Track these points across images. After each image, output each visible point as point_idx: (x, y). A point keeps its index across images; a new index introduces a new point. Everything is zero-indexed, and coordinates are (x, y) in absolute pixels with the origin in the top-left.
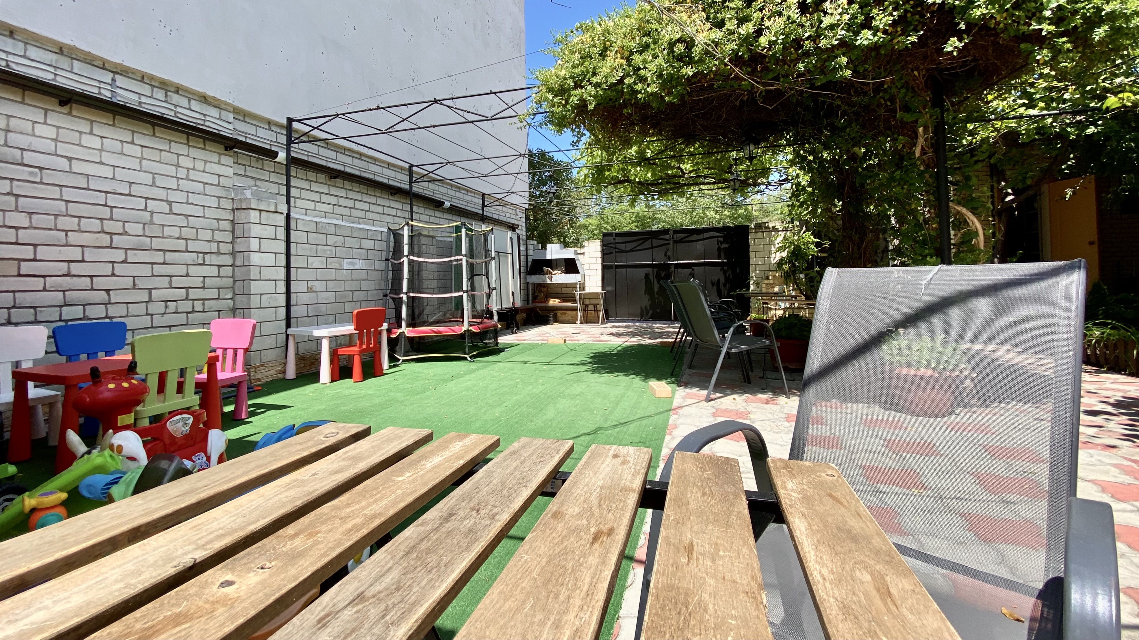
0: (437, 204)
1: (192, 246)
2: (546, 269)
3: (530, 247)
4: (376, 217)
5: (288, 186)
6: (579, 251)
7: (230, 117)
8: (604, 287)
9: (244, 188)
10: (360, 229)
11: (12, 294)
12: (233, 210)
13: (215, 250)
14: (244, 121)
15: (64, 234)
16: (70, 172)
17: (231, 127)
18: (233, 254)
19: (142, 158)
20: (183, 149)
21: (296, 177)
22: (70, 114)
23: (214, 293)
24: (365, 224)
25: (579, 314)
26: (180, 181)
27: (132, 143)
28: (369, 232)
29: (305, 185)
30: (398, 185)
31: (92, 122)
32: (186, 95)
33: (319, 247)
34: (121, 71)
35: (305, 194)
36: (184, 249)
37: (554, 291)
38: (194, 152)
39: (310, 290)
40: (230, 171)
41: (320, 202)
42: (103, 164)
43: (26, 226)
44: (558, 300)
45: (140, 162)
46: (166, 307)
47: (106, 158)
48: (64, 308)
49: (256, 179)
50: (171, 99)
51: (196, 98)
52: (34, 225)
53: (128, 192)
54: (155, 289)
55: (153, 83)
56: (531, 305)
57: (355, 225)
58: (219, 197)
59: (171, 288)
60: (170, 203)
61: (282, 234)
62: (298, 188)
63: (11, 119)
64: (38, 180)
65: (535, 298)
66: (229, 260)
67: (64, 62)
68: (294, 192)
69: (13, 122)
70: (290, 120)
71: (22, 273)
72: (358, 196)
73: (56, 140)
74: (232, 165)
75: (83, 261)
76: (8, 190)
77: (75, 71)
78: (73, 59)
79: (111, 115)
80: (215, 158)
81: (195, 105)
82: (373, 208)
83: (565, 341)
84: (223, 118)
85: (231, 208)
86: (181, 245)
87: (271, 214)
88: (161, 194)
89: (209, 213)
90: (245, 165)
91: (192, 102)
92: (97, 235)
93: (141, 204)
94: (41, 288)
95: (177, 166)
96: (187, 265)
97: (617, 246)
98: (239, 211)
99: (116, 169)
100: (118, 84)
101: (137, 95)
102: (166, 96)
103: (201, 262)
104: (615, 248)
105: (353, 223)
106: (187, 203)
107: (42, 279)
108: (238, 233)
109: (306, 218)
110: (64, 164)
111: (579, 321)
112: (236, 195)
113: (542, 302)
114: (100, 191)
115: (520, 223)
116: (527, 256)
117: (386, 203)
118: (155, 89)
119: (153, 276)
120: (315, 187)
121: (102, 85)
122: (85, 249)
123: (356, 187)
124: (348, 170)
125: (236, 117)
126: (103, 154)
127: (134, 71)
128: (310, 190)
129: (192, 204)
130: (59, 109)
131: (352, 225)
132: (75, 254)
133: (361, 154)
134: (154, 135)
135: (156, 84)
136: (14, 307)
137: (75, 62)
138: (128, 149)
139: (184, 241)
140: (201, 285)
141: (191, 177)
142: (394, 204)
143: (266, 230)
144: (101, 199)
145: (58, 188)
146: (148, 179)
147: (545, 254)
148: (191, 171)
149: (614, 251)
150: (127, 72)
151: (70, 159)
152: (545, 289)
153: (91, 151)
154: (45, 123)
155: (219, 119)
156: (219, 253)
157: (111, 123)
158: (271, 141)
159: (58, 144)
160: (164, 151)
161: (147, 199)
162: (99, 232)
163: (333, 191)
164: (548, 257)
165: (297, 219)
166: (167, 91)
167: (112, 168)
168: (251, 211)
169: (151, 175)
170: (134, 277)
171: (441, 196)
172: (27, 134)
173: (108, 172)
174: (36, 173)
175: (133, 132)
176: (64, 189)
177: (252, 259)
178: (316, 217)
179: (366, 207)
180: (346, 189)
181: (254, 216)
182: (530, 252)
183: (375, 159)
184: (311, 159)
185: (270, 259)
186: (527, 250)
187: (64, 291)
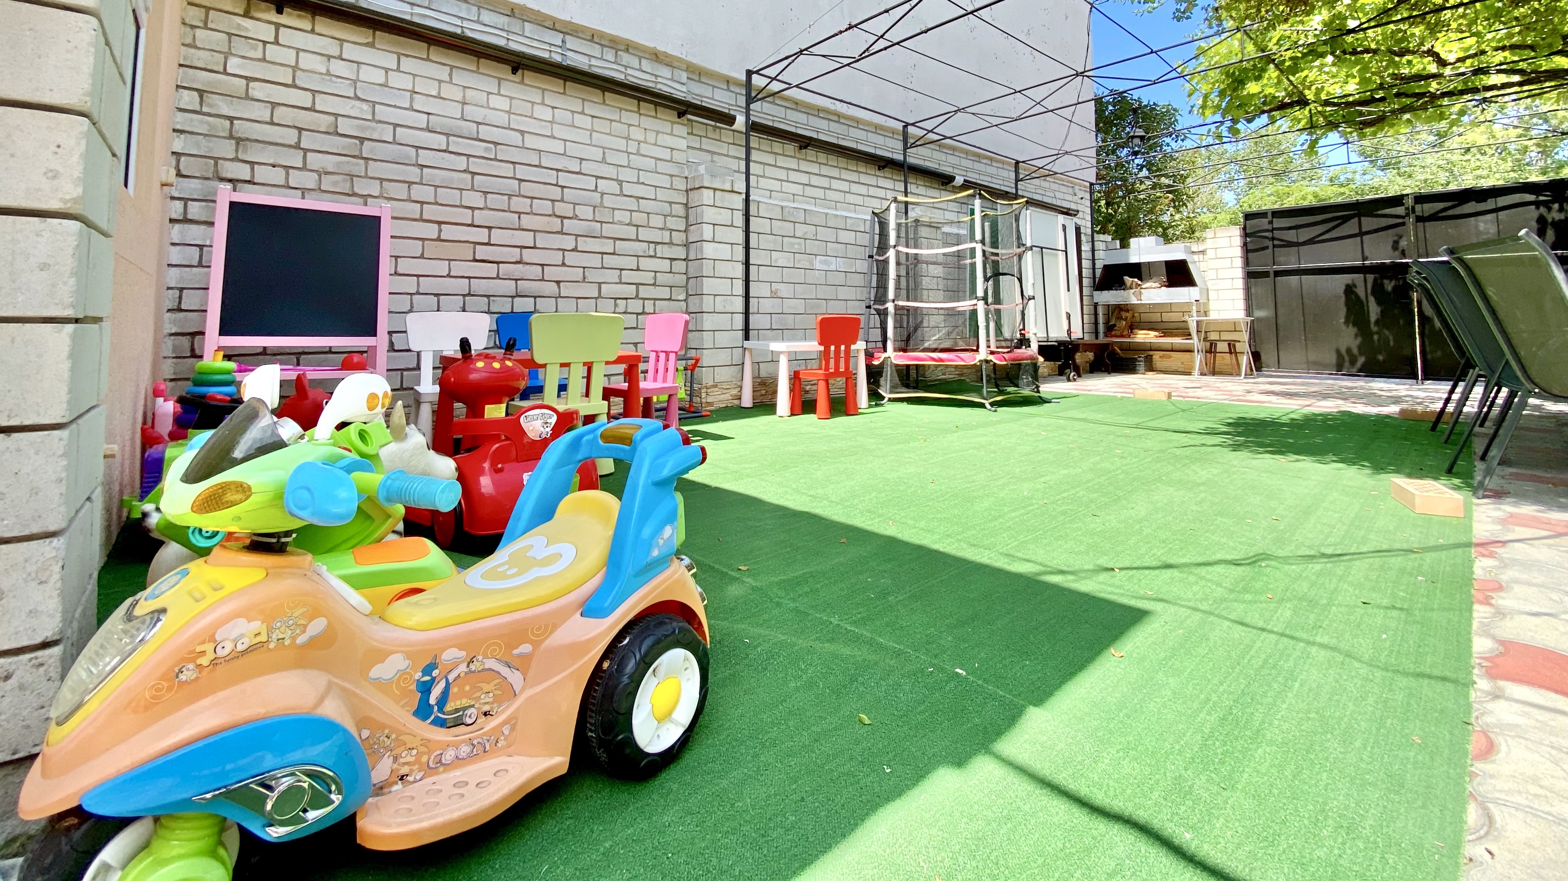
0: (944, 180)
1: (644, 234)
2: (1128, 280)
3: (1099, 245)
4: (859, 200)
5: (748, 160)
6: (1195, 248)
7: (684, 76)
8: (1249, 311)
9: (699, 164)
10: (836, 216)
11: (467, 280)
12: (687, 191)
13: (667, 240)
14: (700, 81)
15: (516, 216)
16: (523, 147)
17: (684, 89)
18: (687, 245)
19: (592, 131)
20: (633, 118)
21: (758, 149)
22: (522, 82)
23: (665, 293)
24: (844, 210)
25: (1198, 359)
26: (631, 156)
27: (583, 113)
28: (848, 221)
29: (770, 159)
30: (889, 155)
31: (544, 90)
32: (636, 53)
33: (785, 239)
34: (572, 30)
35: (770, 172)
36: (635, 238)
37: (1144, 317)
38: (646, 122)
39: (774, 295)
40: (682, 144)
41: (788, 181)
42: (554, 138)
43: (482, 207)
44: (1153, 334)
45: (591, 135)
46: (616, 305)
47: (558, 131)
48: (516, 299)
49: (713, 153)
50: (622, 60)
51: (647, 56)
52: (489, 206)
53: (578, 170)
54: (605, 283)
55: (603, 42)
56: (1102, 339)
57: (830, 211)
58: (671, 176)
59: (620, 283)
60: (620, 183)
61: (739, 220)
62: (761, 163)
63: (467, 90)
64: (492, 156)
65: (1110, 329)
66: (681, 253)
67: (516, 26)
68: (754, 168)
69: (470, 93)
70: (749, 73)
71: (477, 258)
72: (835, 173)
73: (509, 112)
74: (686, 135)
75: (534, 247)
76: (464, 167)
77: (526, 34)
78: (524, 21)
79: (562, 82)
80: (667, 126)
81: (646, 65)
82: (855, 188)
83: (1169, 395)
84: (675, 78)
85: (684, 189)
86: (631, 232)
87: (727, 195)
88: (611, 172)
89: (662, 195)
90: (701, 136)
91: (644, 61)
92: (549, 218)
93: (590, 183)
94: (495, 276)
95: (628, 138)
96: (638, 256)
97: (1277, 234)
98: (692, 192)
99: (567, 143)
100: (568, 46)
101: (587, 58)
102: (616, 57)
103: (652, 253)
104: (1273, 239)
105: (829, 208)
106: (638, 183)
107: (495, 265)
108: (692, 220)
109: (771, 201)
110: (516, 138)
111: (1196, 372)
112: (690, 172)
113: (1122, 336)
114: (551, 169)
115: (1080, 208)
116: (1094, 260)
117: (872, 180)
118: (605, 49)
119: (603, 268)
120: (782, 161)
121: (553, 48)
122: (537, 234)
123: (833, 160)
124: (822, 137)
125: (691, 76)
126: (554, 126)
127: (584, 29)
128: (775, 166)
129: (643, 183)
130: (512, 77)
131: (826, 211)
132: (527, 239)
133: (839, 115)
134: (604, 103)
135: (606, 43)
136: (469, 294)
137: (526, 23)
138: (580, 120)
139: (635, 228)
140: (652, 282)
141: (642, 152)
142: (882, 182)
143: (721, 214)
144: (551, 176)
145: (511, 166)
146: (598, 154)
147: (1127, 255)
148: (642, 144)
149: (1270, 244)
150: (576, 31)
151: (522, 133)
152: (1129, 315)
153: (543, 123)
154: (499, 94)
155: (672, 79)
156: (671, 243)
157: (562, 91)
158: (730, 105)
159: (512, 116)
160: (614, 121)
161: (597, 177)
162: (550, 215)
163: (804, 166)
164: (1134, 259)
165: (759, 202)
166: (617, 50)
167: (563, 142)
168: (704, 190)
169: (601, 150)
170: (584, 268)
171: (951, 170)
172: (482, 106)
173: (558, 147)
174: (491, 149)
175: (583, 100)
176: (517, 166)
177: (705, 250)
178: (783, 200)
179: (845, 186)
180: (820, 163)
181: (707, 196)
182: (1099, 254)
183: (858, 121)
184: (777, 125)
185: (724, 252)
186: (1093, 250)
187: (516, 280)
